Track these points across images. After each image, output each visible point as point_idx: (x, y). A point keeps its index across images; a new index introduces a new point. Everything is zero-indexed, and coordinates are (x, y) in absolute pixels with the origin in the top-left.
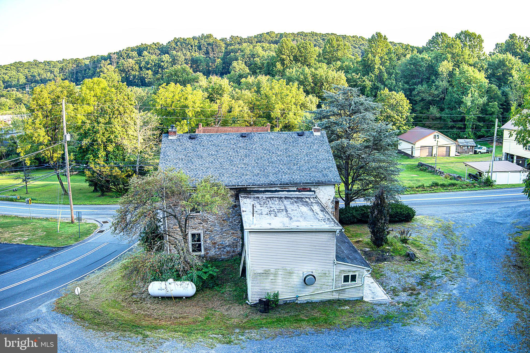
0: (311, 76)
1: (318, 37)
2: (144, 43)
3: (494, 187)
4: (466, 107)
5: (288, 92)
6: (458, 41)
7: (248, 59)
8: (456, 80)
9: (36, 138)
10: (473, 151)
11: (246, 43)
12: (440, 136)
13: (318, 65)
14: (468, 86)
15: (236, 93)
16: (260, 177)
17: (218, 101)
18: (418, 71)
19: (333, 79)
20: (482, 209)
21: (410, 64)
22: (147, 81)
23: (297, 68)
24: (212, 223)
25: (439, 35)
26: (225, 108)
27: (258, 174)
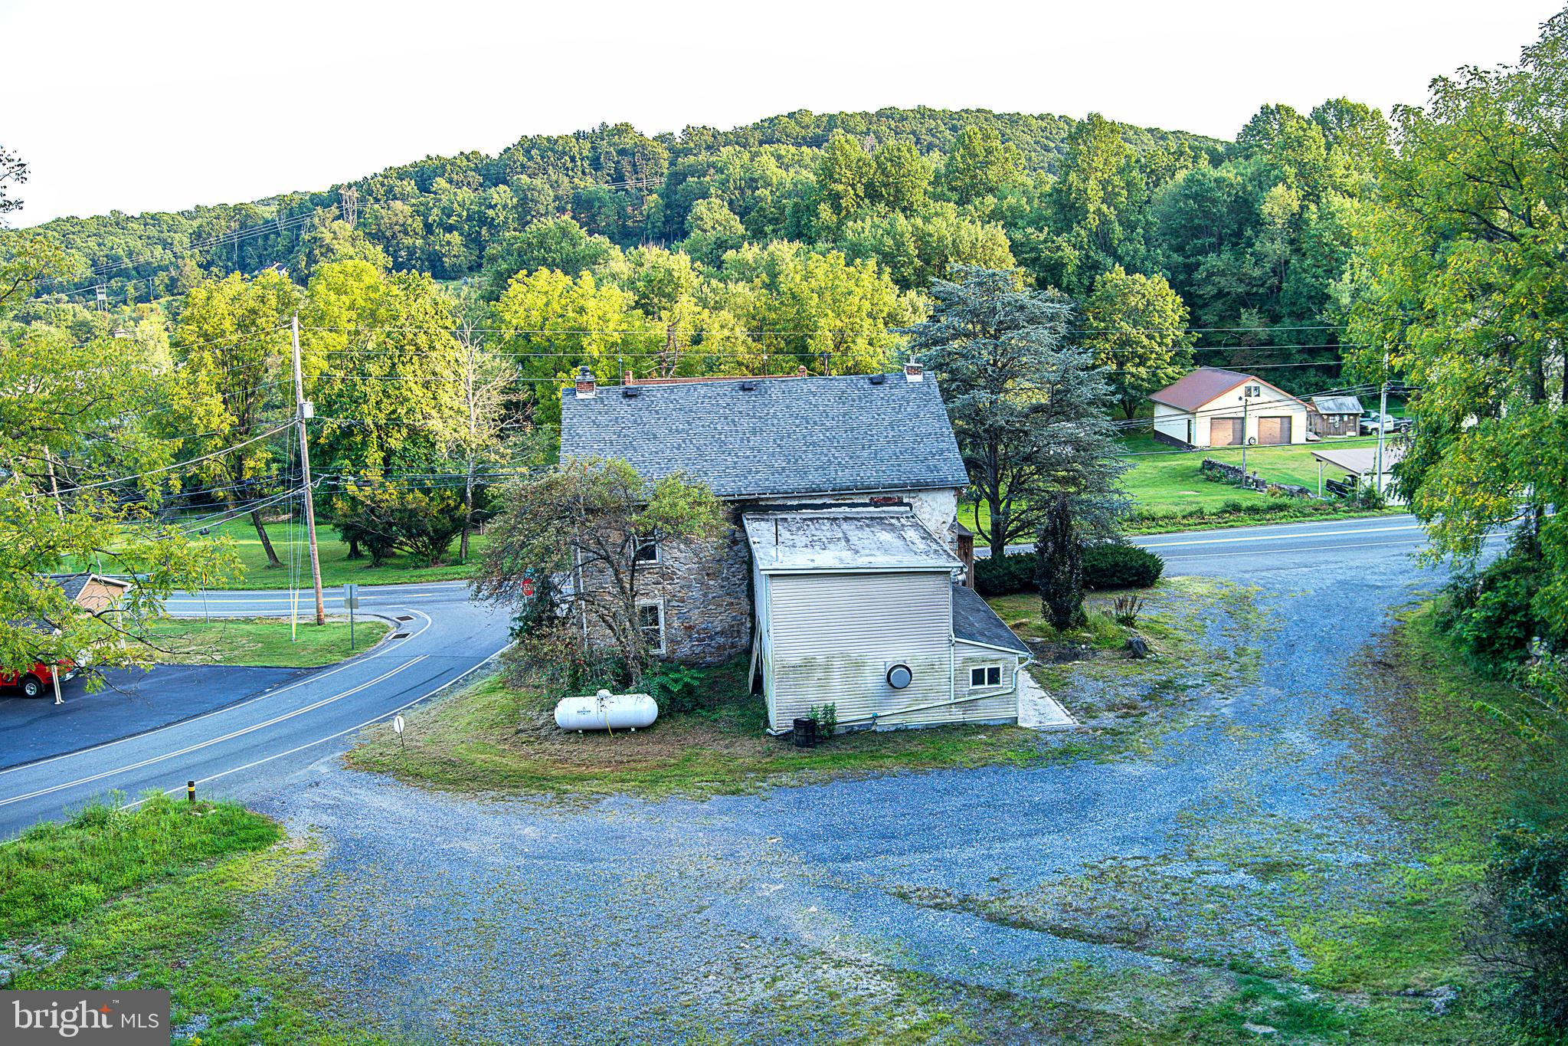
0: (914, 239)
1: (939, 122)
2: (434, 156)
3: (1387, 511)
4: (1339, 308)
5: (851, 284)
6: (1316, 130)
7: (736, 192)
8: (1310, 238)
9: (200, 419)
10: (1358, 428)
11: (730, 148)
12: (1262, 388)
13: (935, 206)
14: (1344, 252)
15: (713, 290)
16: (788, 476)
17: (664, 314)
18: (1207, 214)
19: (973, 246)
20: (1340, 559)
21: (1187, 197)
22: (447, 265)
23: (875, 218)
24: (683, 583)
25: (1272, 112)
26: (684, 331)
27: (783, 469)
